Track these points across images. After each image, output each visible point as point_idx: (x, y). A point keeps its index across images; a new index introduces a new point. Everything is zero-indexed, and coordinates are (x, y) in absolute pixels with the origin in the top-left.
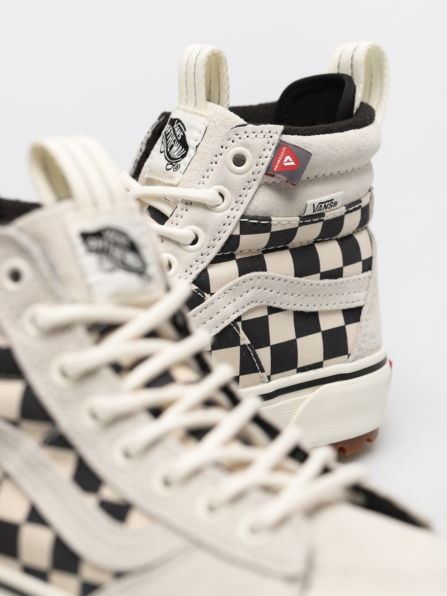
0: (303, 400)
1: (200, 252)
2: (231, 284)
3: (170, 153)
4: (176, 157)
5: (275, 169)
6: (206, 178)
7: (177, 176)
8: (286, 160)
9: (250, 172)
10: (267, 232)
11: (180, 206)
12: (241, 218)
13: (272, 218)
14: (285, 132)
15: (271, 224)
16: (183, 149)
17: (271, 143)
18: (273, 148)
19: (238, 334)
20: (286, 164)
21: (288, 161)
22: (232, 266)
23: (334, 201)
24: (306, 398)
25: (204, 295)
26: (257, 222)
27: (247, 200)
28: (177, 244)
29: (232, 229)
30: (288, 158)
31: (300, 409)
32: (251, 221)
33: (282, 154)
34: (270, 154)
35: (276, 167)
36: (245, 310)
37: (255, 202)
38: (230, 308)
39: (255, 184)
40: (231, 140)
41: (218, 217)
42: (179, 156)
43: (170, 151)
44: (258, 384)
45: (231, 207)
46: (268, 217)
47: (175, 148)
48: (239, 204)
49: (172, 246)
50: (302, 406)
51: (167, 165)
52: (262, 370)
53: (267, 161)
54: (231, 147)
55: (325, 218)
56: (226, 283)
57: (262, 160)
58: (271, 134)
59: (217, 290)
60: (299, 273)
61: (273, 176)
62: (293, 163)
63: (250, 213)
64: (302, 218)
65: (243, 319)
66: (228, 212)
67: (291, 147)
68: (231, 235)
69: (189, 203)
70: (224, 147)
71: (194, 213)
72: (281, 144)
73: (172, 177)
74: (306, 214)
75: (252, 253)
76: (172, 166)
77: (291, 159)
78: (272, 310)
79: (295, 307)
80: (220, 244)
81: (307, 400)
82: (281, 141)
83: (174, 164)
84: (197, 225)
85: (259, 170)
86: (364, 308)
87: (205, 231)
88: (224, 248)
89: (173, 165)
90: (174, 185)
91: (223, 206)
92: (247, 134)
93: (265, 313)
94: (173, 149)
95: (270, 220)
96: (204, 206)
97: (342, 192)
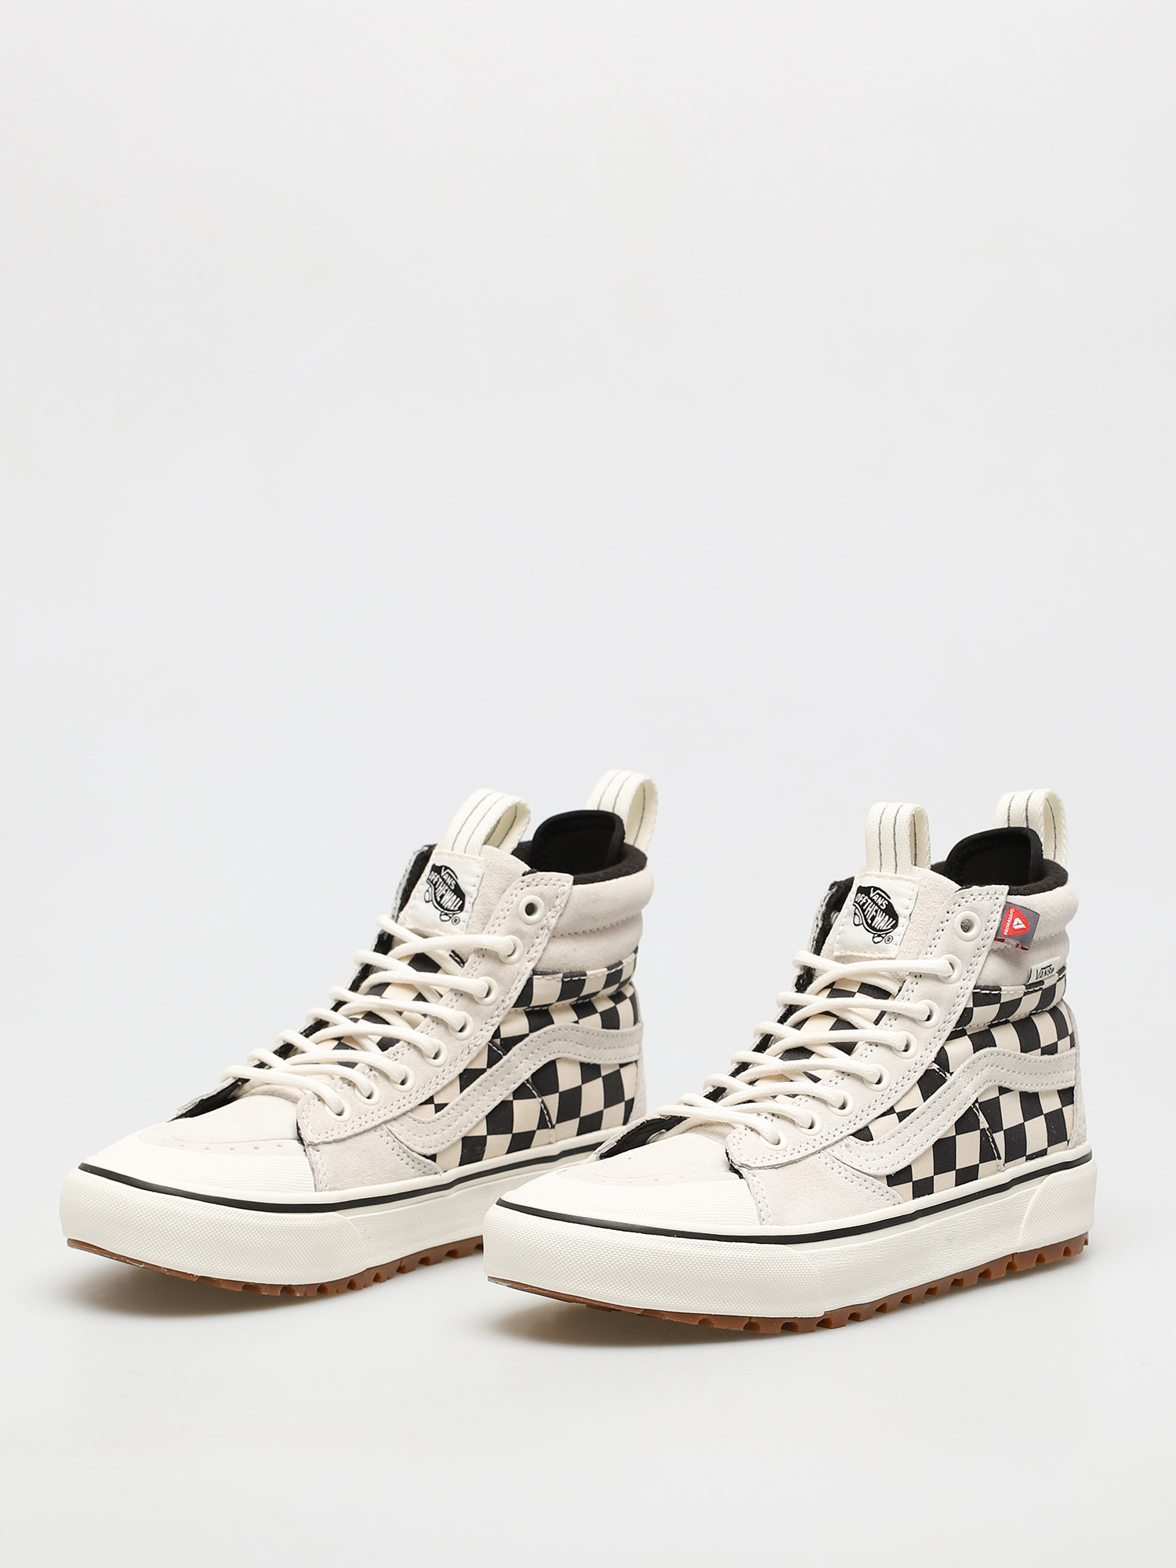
0: (1033, 1192)
1: (936, 1028)
2: (968, 1061)
3: (873, 925)
4: (884, 928)
5: (1005, 934)
6: (933, 947)
7: (892, 948)
8: (1015, 923)
9: (980, 938)
10: (997, 1003)
11: (909, 980)
12: (974, 989)
13: (1002, 988)
14: (1010, 893)
15: (1000, 994)
16: (891, 919)
17: (998, 905)
18: (1001, 910)
19: (977, 1117)
20: (1016, 927)
21: (1018, 924)
22: (965, 1043)
23: (1052, 967)
24: (1036, 1190)
25: (945, 1074)
26: (988, 992)
27: (978, 969)
28: (913, 1020)
29: (966, 1001)
30: (1017, 920)
31: (1032, 1201)
32: (983, 992)
33: (1011, 916)
34: (998, 916)
35: (1006, 931)
36: (982, 1090)
37: (986, 972)
38: (969, 1088)
39: (985, 951)
40: (957, 904)
41: (951, 988)
42: (889, 927)
43: (872, 923)
44: (995, 1173)
45: (963, 977)
46: (997, 987)
47: (878, 919)
48: (970, 973)
49: (908, 1024)
50: (1033, 1198)
51: (874, 937)
52: (1000, 1158)
53: (996, 925)
54: (958, 911)
55: (1044, 987)
56: (963, 1061)
57: (990, 924)
58: (997, 896)
59: (956, 1069)
60: (1025, 1049)
61: (1002, 941)
62: (1023, 926)
63: (982, 983)
64: (1028, 987)
65: (979, 1101)
66: (961, 983)
67: (1018, 908)
68: (965, 1009)
69: (918, 976)
70: (950, 913)
71: (925, 986)
72: (1008, 906)
73: (884, 950)
74: (1030, 982)
75: (980, 1028)
76: (881, 938)
77: (1020, 922)
78: (1003, 1090)
79: (1022, 1086)
80: (956, 1017)
81: (1037, 1191)
82: (1007, 902)
83: (884, 936)
84: (930, 998)
85: (988, 935)
86: (1075, 1088)
87: (940, 1004)
88: (958, 1024)
89: (883, 938)
90: (891, 959)
91: (955, 975)
92: (973, 897)
93: (995, 1094)
94: (876, 920)
95: (1000, 990)
96: (935, 978)
97: (1059, 957)
